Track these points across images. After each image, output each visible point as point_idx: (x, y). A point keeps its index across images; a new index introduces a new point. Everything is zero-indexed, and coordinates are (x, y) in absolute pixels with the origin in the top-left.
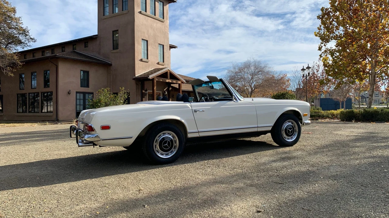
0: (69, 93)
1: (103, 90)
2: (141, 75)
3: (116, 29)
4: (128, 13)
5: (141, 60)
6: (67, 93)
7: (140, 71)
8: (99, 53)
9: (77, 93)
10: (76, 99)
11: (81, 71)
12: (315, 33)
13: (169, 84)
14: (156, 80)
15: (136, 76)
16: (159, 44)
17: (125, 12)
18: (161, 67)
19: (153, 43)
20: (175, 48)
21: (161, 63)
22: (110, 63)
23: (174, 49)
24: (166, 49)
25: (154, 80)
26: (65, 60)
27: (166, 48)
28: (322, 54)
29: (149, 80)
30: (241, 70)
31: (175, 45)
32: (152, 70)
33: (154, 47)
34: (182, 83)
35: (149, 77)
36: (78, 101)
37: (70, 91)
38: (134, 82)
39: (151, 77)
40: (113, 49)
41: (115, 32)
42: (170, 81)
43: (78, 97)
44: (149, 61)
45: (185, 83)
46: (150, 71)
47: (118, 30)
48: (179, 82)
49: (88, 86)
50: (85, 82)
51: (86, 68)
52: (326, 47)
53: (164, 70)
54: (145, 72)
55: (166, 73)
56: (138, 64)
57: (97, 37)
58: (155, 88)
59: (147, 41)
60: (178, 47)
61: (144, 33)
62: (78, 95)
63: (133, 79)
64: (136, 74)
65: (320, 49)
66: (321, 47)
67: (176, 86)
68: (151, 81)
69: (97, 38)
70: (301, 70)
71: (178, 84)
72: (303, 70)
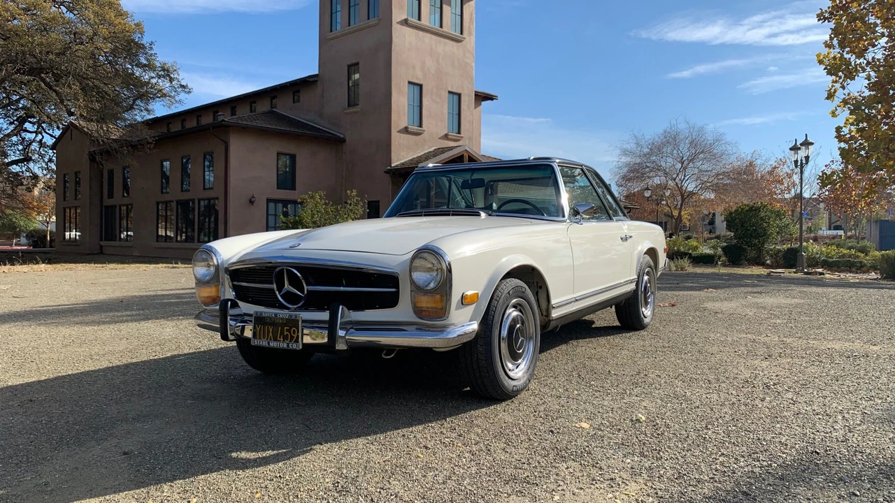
0: (251, 202)
2: (403, 164)
3: (354, 61)
4: (378, 24)
5: (406, 130)
6: (248, 202)
7: (403, 152)
8: (321, 115)
9: (269, 201)
10: (268, 214)
11: (279, 154)
12: (818, 56)
15: (393, 165)
16: (450, 92)
17: (373, 21)
18: (450, 144)
19: (435, 90)
20: (492, 99)
21: (453, 134)
22: (342, 136)
23: (489, 102)
24: (467, 103)
26: (244, 130)
27: (468, 100)
28: (838, 108)
30: (657, 149)
31: (492, 93)
32: (430, 152)
33: (438, 100)
35: (417, 167)
36: (271, 219)
37: (253, 197)
38: (387, 178)
40: (349, 106)
41: (353, 67)
43: (272, 211)
44: (424, 131)
46: (425, 154)
47: (357, 64)
49: (293, 188)
50: (287, 180)
51: (290, 148)
52: (846, 91)
53: (454, 150)
54: (415, 157)
55: (461, 157)
56: (397, 139)
57: (316, 79)
59: (421, 86)
60: (498, 98)
61: (414, 67)
62: (272, 205)
63: (385, 172)
64: (392, 162)
65: (830, 96)
66: (832, 91)
69: (317, 81)
70: (791, 149)
72: (795, 149)
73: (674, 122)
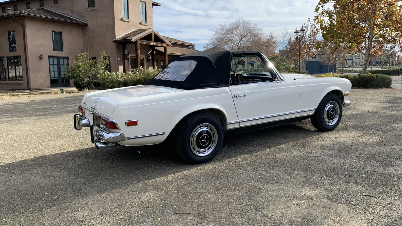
0: (40, 58)
1: (81, 55)
2: (122, 37)
5: (122, 20)
6: (39, 58)
7: (121, 32)
8: (72, 11)
9: (50, 57)
10: (50, 65)
11: (52, 32)
13: (153, 47)
14: (140, 42)
16: (141, 1)
18: (144, 27)
20: (158, 5)
21: (144, 23)
22: (86, 23)
23: (157, 6)
24: (149, 7)
25: (138, 43)
26: (33, 19)
27: (149, 5)
28: (319, 16)
29: (132, 42)
30: (229, 31)
31: (158, 3)
32: (134, 31)
33: (136, 5)
34: (168, 45)
35: (131, 39)
36: (52, 67)
37: (41, 55)
38: (114, 45)
39: (133, 39)
40: (88, 7)
42: (155, 44)
43: (51, 63)
44: (130, 20)
45: (171, 46)
46: (131, 32)
48: (165, 45)
49: (62, 50)
50: (58, 44)
51: (59, 29)
52: (323, 8)
53: (147, 31)
54: (127, 34)
55: (150, 35)
56: (118, 24)
58: (139, 52)
60: (161, 5)
62: (51, 60)
63: (113, 42)
64: (116, 36)
65: (317, 10)
66: (318, 8)
67: (162, 49)
68: (134, 44)
70: (295, 32)
71: (163, 47)
72: (297, 32)
73: (238, 19)
